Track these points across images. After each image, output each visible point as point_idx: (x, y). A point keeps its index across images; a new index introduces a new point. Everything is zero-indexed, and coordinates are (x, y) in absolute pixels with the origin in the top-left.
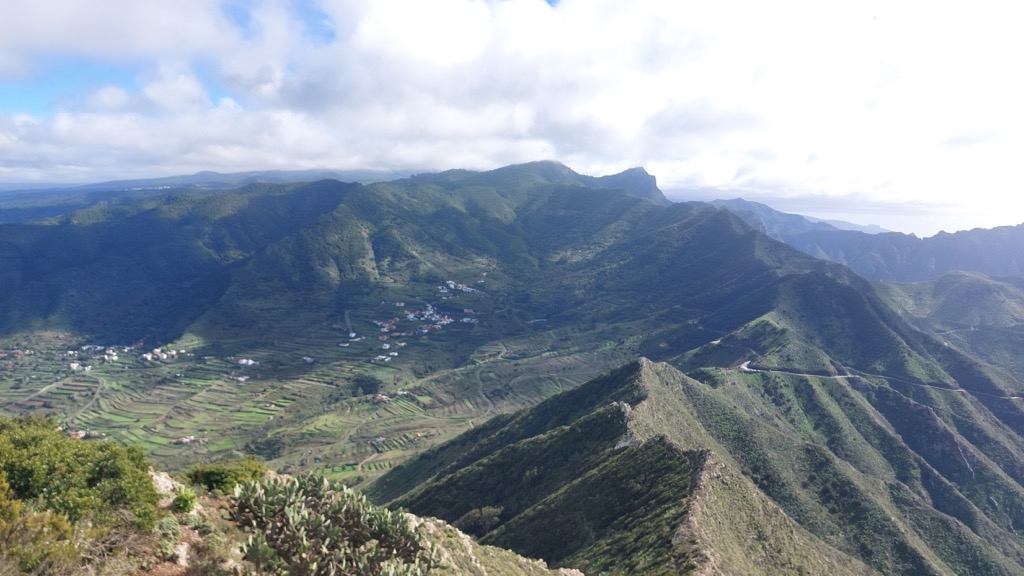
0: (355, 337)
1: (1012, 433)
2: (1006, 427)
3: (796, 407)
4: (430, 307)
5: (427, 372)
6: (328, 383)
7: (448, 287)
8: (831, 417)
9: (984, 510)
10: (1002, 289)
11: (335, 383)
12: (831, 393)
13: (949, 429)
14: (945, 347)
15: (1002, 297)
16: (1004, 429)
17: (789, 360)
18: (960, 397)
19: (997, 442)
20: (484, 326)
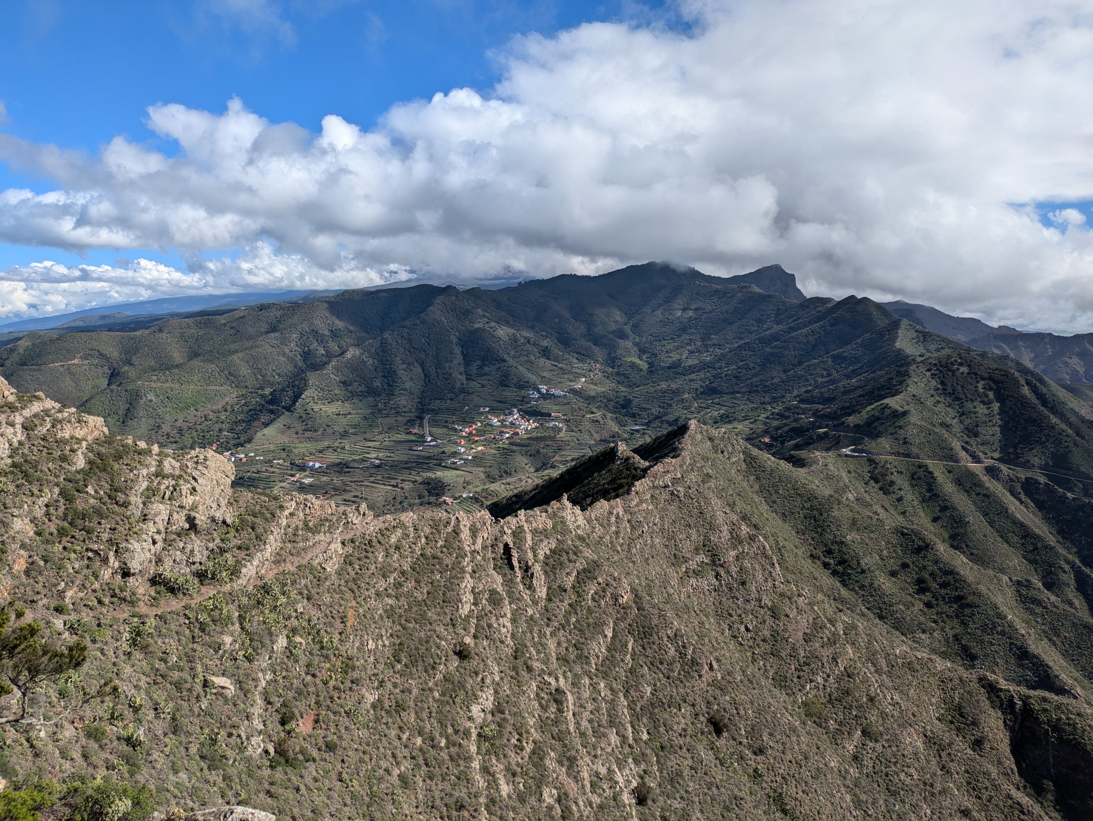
0: (430, 441)
3: (909, 497)
4: (516, 411)
5: (501, 476)
6: (394, 486)
7: (539, 392)
8: (954, 509)
11: (400, 486)
12: (958, 482)
17: (905, 443)
20: (573, 431)
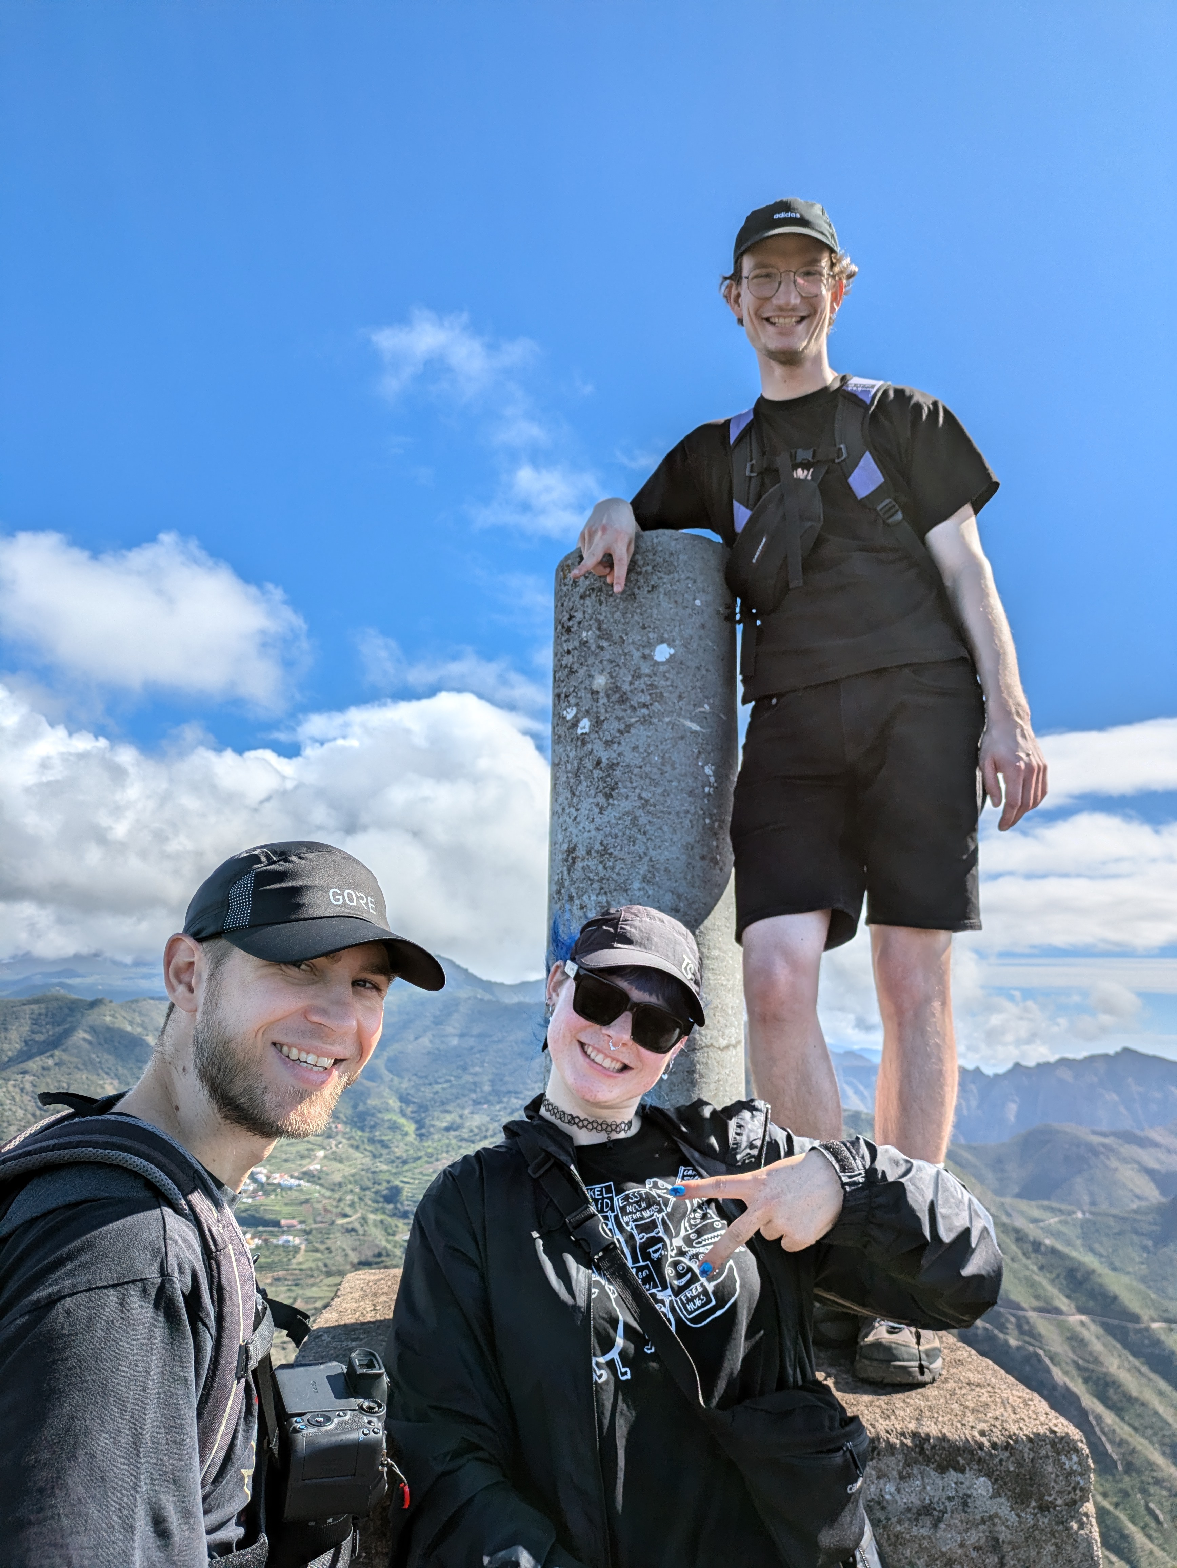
1: (1163, 1385)
2: (1152, 1376)
7: (255, 1180)
9: (1144, 1528)
10: (1109, 1149)
13: (1071, 1385)
14: (1046, 1246)
15: (1114, 1163)
16: (1150, 1380)
18: (1079, 1328)
19: (1143, 1404)
20: (317, 1250)
